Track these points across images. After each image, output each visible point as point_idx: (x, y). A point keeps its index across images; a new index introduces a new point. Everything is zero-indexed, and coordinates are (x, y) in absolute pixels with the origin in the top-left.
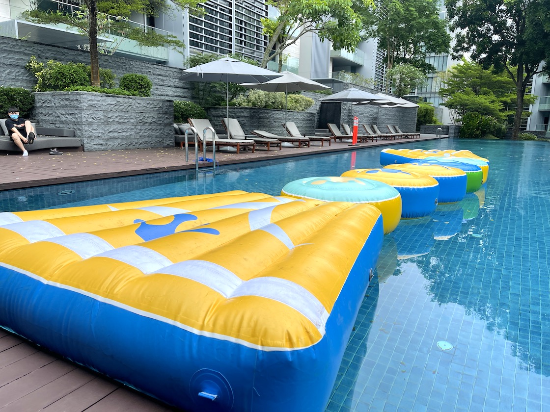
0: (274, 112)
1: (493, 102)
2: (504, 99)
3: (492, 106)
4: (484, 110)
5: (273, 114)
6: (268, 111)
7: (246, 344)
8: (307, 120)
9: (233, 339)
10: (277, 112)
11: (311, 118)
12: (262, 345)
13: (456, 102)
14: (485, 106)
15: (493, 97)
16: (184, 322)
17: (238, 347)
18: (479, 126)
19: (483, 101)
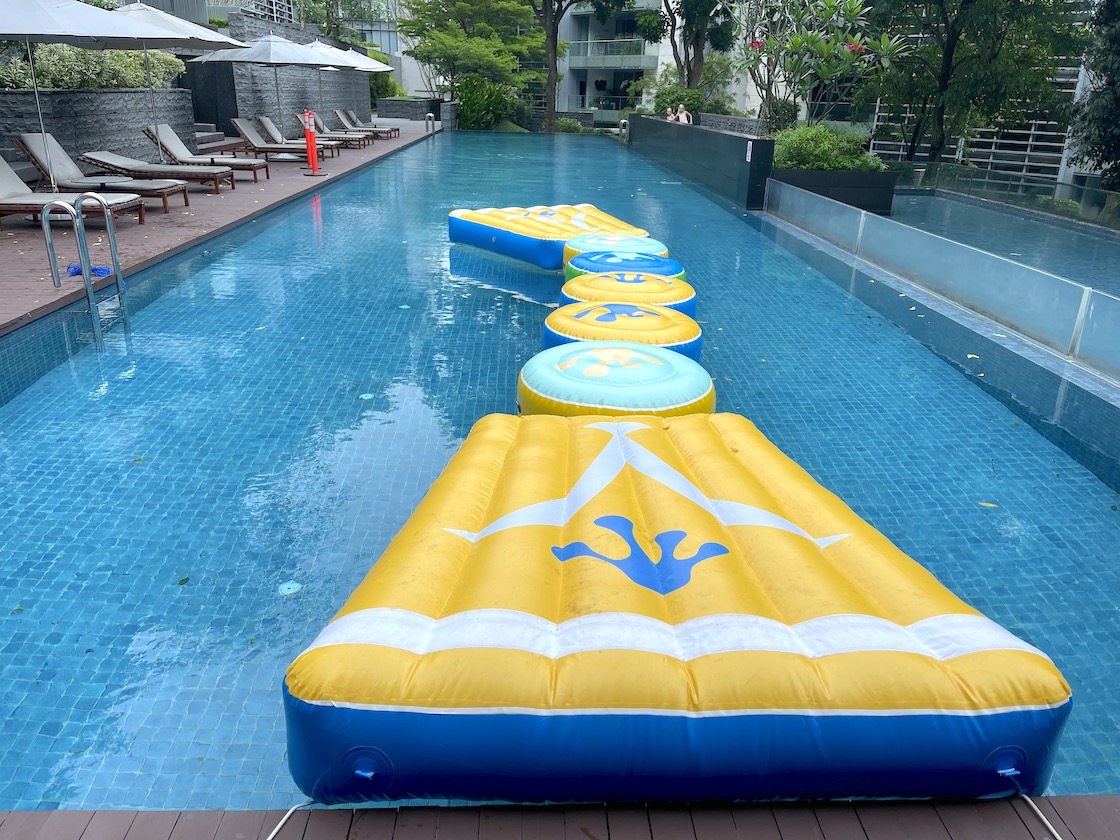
0: (104, 98)
1: (499, 53)
2: (516, 47)
3: (499, 61)
4: (488, 69)
5: (103, 102)
6: (90, 96)
7: (1033, 708)
8: (176, 108)
9: (1018, 708)
10: (110, 96)
11: (183, 102)
12: (1049, 703)
13: (436, 51)
14: (488, 62)
15: (498, 43)
16: (948, 707)
17: (1028, 713)
18: (489, 105)
19: (484, 51)
